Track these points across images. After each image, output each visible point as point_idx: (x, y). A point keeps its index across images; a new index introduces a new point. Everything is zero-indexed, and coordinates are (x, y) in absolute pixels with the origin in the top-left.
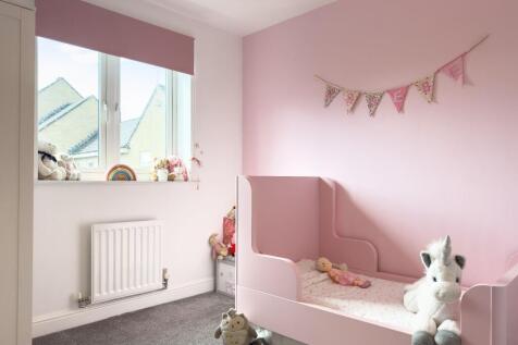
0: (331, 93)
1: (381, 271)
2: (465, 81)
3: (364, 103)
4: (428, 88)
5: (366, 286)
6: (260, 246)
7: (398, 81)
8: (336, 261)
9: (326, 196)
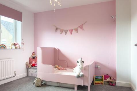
0: (57, 29)
1: (68, 67)
2: (83, 30)
3: (64, 32)
4: (76, 30)
5: (65, 70)
6: (44, 62)
7: (71, 28)
8: (59, 65)
9: (56, 52)
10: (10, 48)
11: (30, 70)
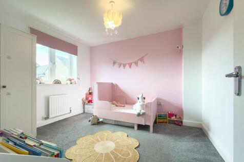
0: (114, 63)
1: (126, 103)
2: (144, 62)
3: (122, 66)
4: (136, 63)
5: (124, 106)
6: (100, 98)
7: (130, 61)
8: (117, 102)
9: (114, 87)
10: (66, 83)
11: (86, 106)
